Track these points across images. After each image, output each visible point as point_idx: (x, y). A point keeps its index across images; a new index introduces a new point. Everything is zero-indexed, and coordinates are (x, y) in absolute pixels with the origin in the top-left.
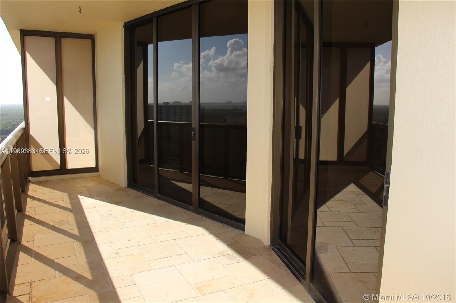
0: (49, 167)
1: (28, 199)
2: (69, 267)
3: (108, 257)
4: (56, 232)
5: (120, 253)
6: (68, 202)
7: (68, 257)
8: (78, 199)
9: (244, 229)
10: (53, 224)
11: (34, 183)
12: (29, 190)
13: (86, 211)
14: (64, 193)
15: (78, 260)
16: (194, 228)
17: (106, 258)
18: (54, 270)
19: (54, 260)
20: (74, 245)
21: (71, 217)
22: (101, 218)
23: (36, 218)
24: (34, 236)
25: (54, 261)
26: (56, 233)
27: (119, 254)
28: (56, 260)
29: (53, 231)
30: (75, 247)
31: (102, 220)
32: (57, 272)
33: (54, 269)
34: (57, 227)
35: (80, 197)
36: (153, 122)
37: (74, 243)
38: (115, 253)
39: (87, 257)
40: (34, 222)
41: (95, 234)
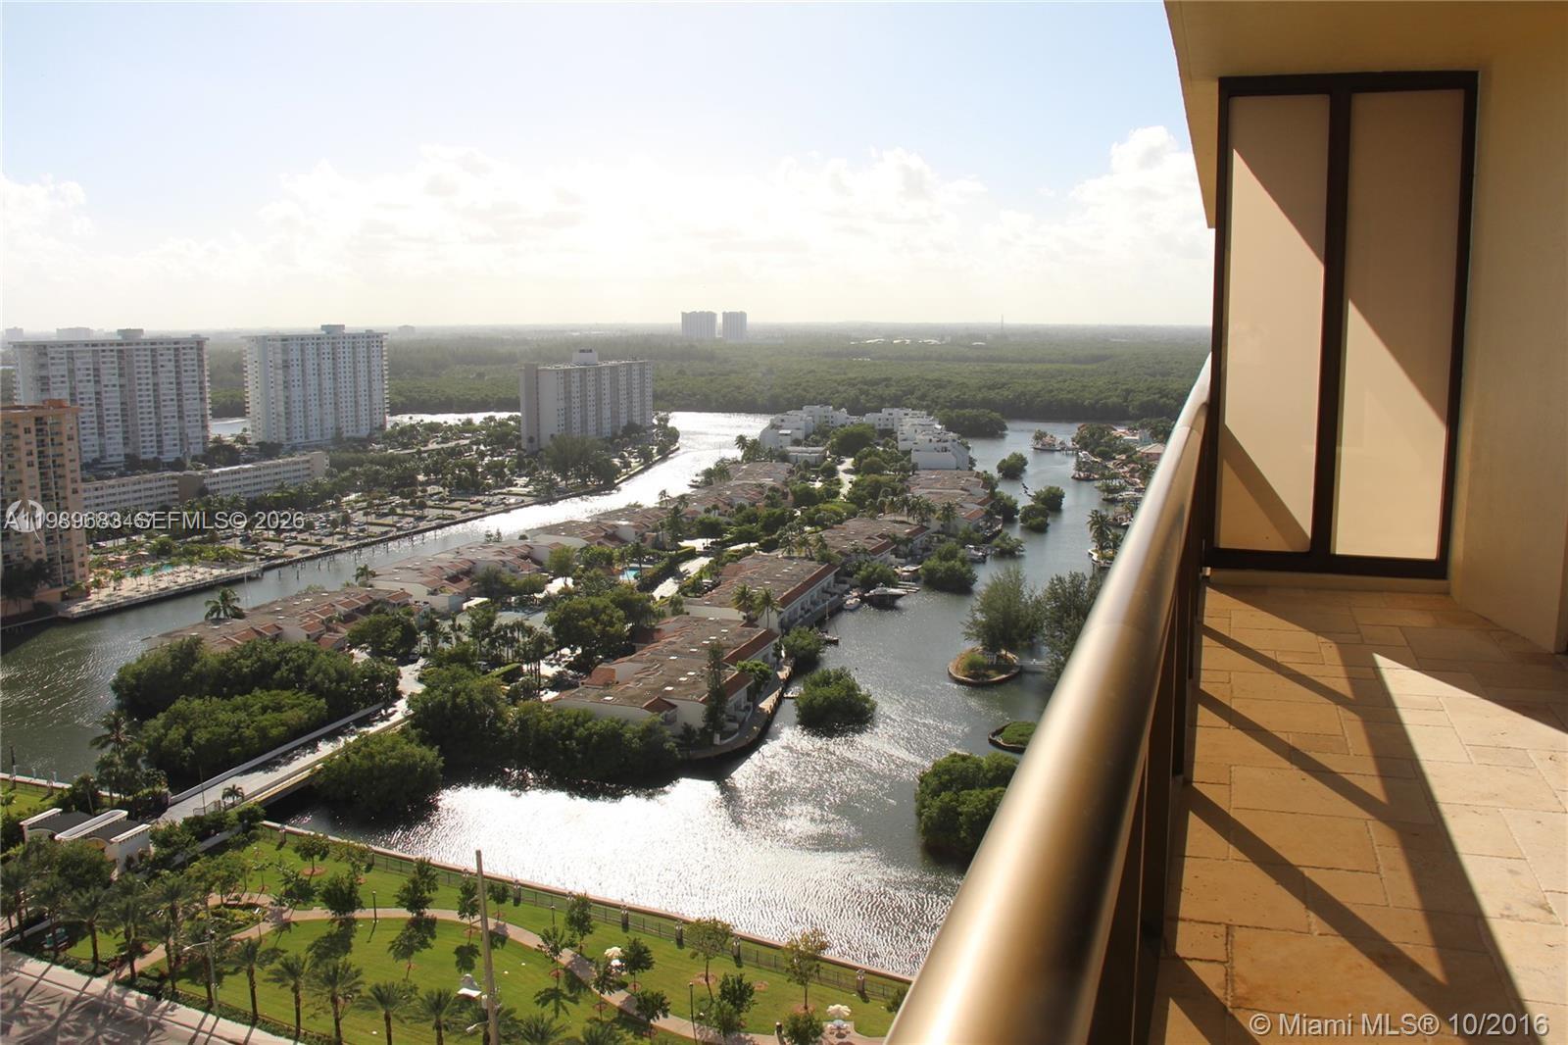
0: (1271, 541)
1: (1206, 640)
2: (1354, 910)
3: (1505, 913)
4: (1301, 772)
5: (1554, 910)
6: (1340, 671)
7: (1349, 873)
8: (1376, 668)
10: (1290, 742)
11: (1220, 587)
12: (1205, 611)
13: (1406, 716)
14: (1323, 640)
15: (1385, 893)
17: (1498, 915)
18: (1304, 906)
19: (1301, 869)
20: (1368, 832)
21: (1350, 728)
22: (1468, 755)
23: (1233, 707)
24: (1233, 768)
25: (1302, 874)
26: (1304, 775)
27: (1551, 912)
28: (1307, 872)
29: (1295, 767)
30: (1375, 843)
31: (1472, 763)
32: (1312, 914)
33: (1304, 901)
34: (1307, 756)
35: (1382, 661)
37: (1370, 827)
38: (1536, 907)
39: (1421, 889)
40: (1230, 723)
41: (1444, 808)
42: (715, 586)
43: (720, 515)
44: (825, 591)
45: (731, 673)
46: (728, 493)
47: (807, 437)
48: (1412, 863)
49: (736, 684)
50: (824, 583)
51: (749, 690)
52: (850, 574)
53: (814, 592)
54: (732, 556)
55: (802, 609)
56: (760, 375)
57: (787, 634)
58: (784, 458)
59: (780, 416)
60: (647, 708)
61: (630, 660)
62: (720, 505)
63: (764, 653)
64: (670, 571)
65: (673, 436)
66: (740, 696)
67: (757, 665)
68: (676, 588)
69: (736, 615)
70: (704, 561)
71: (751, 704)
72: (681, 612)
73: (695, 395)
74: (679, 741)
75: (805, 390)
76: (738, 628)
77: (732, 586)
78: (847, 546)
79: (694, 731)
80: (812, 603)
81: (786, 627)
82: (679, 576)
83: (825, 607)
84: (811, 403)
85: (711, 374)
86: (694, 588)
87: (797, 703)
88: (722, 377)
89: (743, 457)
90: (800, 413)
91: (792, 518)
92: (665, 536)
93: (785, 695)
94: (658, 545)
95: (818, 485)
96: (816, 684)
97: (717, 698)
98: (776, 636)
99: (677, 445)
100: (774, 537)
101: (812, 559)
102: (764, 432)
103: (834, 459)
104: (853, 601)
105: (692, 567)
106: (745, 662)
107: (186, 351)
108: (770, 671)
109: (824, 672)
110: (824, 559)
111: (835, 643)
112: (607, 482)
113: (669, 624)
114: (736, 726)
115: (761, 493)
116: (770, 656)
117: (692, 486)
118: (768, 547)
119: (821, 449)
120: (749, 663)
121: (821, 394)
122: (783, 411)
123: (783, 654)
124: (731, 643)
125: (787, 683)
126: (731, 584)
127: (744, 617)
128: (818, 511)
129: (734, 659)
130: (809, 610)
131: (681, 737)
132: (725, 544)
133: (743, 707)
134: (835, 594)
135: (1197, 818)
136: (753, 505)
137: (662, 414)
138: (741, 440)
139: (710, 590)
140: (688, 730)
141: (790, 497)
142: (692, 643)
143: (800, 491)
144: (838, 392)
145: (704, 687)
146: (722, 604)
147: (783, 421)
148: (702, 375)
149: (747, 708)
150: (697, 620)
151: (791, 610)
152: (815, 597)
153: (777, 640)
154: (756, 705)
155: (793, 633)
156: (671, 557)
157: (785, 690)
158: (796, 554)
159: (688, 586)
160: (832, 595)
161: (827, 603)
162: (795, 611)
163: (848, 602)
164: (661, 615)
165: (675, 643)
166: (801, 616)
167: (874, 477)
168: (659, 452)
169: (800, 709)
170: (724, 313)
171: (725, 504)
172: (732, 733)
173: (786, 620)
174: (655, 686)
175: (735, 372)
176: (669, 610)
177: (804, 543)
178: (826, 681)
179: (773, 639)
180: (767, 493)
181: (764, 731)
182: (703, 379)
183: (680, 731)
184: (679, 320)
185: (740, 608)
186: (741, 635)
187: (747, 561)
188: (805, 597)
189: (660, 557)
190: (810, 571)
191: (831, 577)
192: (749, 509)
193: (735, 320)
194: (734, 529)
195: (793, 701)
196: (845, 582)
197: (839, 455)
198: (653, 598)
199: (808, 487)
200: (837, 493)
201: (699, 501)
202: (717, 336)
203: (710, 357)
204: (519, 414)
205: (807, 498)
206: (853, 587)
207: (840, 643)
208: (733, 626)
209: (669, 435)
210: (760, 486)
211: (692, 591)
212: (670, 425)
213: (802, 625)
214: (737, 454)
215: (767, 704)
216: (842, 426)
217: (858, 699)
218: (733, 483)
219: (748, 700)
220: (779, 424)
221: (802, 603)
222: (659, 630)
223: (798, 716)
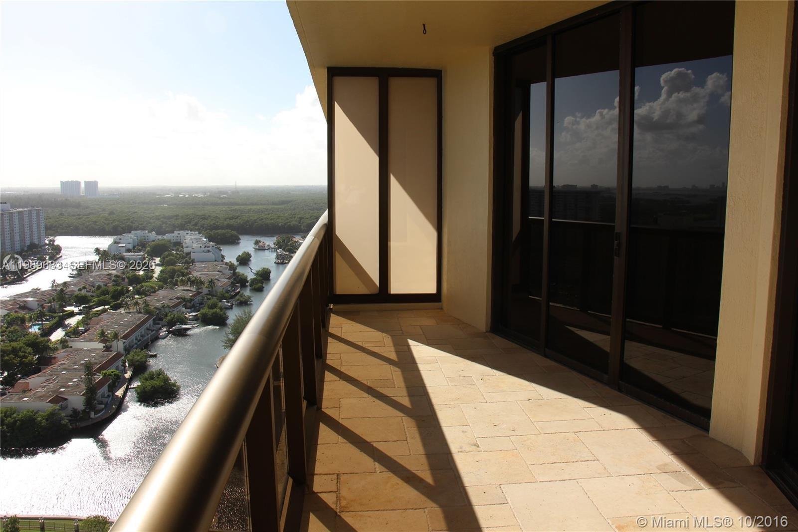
0: (361, 289)
1: (330, 340)
2: (395, 459)
3: (460, 450)
4: (374, 398)
5: (480, 446)
6: (393, 349)
7: (394, 442)
8: (408, 346)
9: (706, 428)
10: (368, 384)
11: (338, 313)
12: (330, 325)
13: (422, 367)
14: (386, 335)
15: (409, 449)
16: (611, 414)
17: (457, 452)
18: (373, 460)
19: (372, 443)
20: (403, 422)
21: (396, 375)
22: (447, 382)
23: (342, 371)
24: (341, 400)
25: (372, 445)
26: (375, 399)
27: (478, 447)
28: (375, 445)
29: (370, 396)
30: (405, 427)
31: (449, 385)
32: (376, 464)
33: (373, 458)
34: (376, 390)
35: (411, 343)
36: (543, 220)
37: (404, 420)
38: (472, 445)
40: (340, 378)
41: (436, 407)
42: (86, 330)
43: (87, 292)
44: (148, 329)
45: (98, 377)
46: (91, 279)
47: (134, 247)
48: (421, 434)
49: (101, 384)
50: (147, 325)
51: (109, 386)
52: (161, 319)
53: (142, 330)
54: (95, 314)
55: (136, 339)
56: (107, 215)
57: (129, 354)
58: (122, 258)
59: (119, 237)
60: (49, 402)
61: (38, 376)
62: (87, 286)
63: (116, 365)
64: (60, 324)
65: (58, 249)
66: (104, 389)
67: (112, 372)
68: (64, 333)
69: (101, 346)
70: (80, 317)
71: (110, 393)
72: (67, 347)
73: (70, 226)
74: (69, 418)
75: (132, 222)
76: (101, 353)
77: (96, 330)
78: (158, 305)
79: (79, 412)
80: (141, 336)
81: (127, 350)
82: (64, 327)
83: (148, 338)
84: (136, 229)
85: (79, 215)
86: (74, 333)
87: (136, 391)
88: (86, 217)
89: (99, 260)
90: (129, 235)
91: (128, 291)
92: (56, 305)
93: (130, 387)
94: (52, 310)
95: (141, 273)
96: (146, 379)
97: (91, 392)
98: (122, 355)
99: (61, 254)
100: (118, 302)
101: (140, 313)
102: (110, 246)
103: (149, 259)
104: (163, 334)
105: (72, 321)
106: (106, 371)
108: (120, 374)
109: (150, 372)
110: (148, 312)
111: (155, 356)
112: (20, 277)
113: (61, 353)
114: (103, 406)
115: (110, 279)
116: (120, 367)
117: (70, 277)
118: (115, 308)
119: (142, 253)
120: (108, 371)
121: (142, 224)
122: (120, 234)
123: (127, 365)
124: (97, 361)
125: (131, 380)
126: (96, 329)
127: (104, 347)
128: (142, 287)
129: (99, 370)
130: (140, 340)
131: (71, 416)
132: (91, 308)
133: (106, 396)
134: (154, 330)
135: (324, 425)
136: (106, 285)
137: (51, 238)
138: (97, 251)
139: (83, 333)
140: (75, 411)
141: (126, 280)
142: (75, 363)
143: (132, 276)
144: (150, 223)
145: (83, 386)
146: (91, 340)
147: (120, 239)
148: (74, 216)
149: (109, 396)
150: (77, 350)
151: (130, 340)
152: (143, 333)
153: (123, 358)
154: (113, 394)
155: (132, 353)
156: (60, 316)
157: (129, 384)
158: (131, 311)
159: (71, 332)
160: (152, 331)
161: (149, 335)
162: (133, 340)
163: (161, 334)
164: (56, 349)
165: (64, 364)
166: (136, 344)
167: (171, 267)
168: (50, 259)
169: (138, 394)
170: (85, 182)
171: (89, 285)
172: (101, 410)
173: (128, 346)
174: (54, 389)
175: (93, 214)
176: (59, 346)
177: (137, 304)
178: (152, 377)
179: (121, 357)
180: (113, 278)
181: (119, 407)
182: (74, 218)
183: (71, 413)
184: (59, 186)
185: (102, 342)
186: (103, 357)
187: (104, 316)
188: (138, 333)
189: (53, 317)
190: (139, 319)
191: (151, 321)
192: (103, 288)
193: (92, 186)
194: (96, 299)
195: (134, 389)
196: (159, 324)
197: (152, 256)
198: (50, 340)
199: (135, 275)
200: (152, 277)
201: (75, 285)
202: (81, 194)
203: (78, 205)
205: (135, 280)
206: (163, 326)
207: (158, 356)
208: (98, 352)
209: (55, 249)
210: (110, 275)
211: (73, 334)
212: (56, 243)
213: (136, 348)
214: (96, 258)
215: (119, 393)
216: (153, 241)
217: (170, 385)
218: (94, 274)
219: (109, 391)
220: (119, 241)
221: (136, 337)
222: (55, 358)
223: (137, 397)
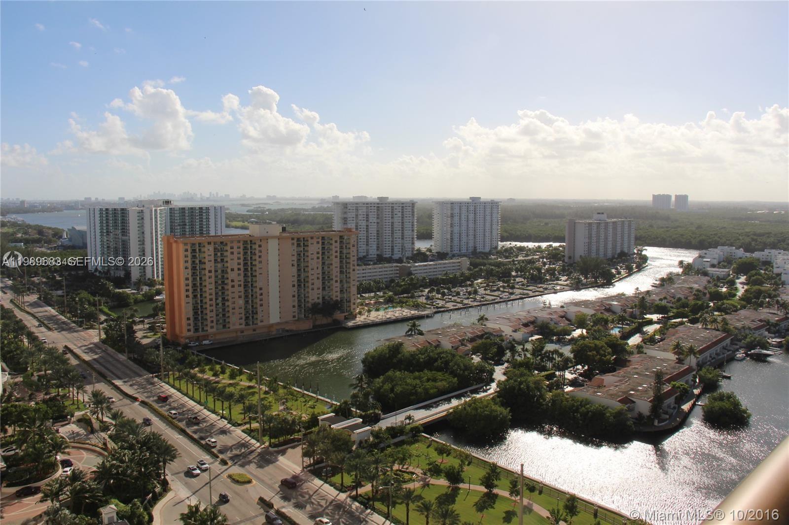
42: (662, 340)
43: (667, 302)
44: (724, 348)
45: (667, 388)
46: (673, 291)
47: (719, 263)
49: (669, 394)
50: (724, 344)
51: (676, 398)
52: (740, 340)
53: (718, 348)
54: (672, 325)
55: (710, 357)
56: (694, 229)
57: (701, 370)
58: (705, 274)
59: (704, 251)
60: (619, 401)
61: (613, 375)
62: (668, 297)
63: (687, 379)
64: (638, 330)
65: (645, 259)
66: (671, 401)
67: (682, 385)
68: (640, 339)
69: (673, 357)
70: (657, 326)
71: (677, 406)
72: (642, 352)
73: (657, 238)
74: (634, 420)
75: (719, 237)
76: (673, 364)
77: (672, 341)
78: (739, 325)
79: (644, 417)
80: (716, 354)
81: (700, 366)
82: (643, 333)
83: (724, 358)
84: (723, 245)
85: (667, 227)
86: (650, 340)
87: (703, 409)
88: (673, 230)
89: (682, 272)
90: (715, 250)
91: (708, 307)
92: (637, 311)
93: (697, 403)
94: (633, 316)
95: (724, 290)
96: (715, 399)
97: (658, 401)
98: (694, 370)
99: (647, 264)
100: (697, 316)
101: (718, 330)
102: (694, 260)
103: (734, 276)
104: (741, 355)
105: (650, 329)
106: (675, 383)
107: (406, 208)
108: (689, 389)
109: (720, 393)
110: (725, 330)
111: (729, 378)
112: (608, 281)
113: (635, 358)
114: (668, 417)
115: (691, 292)
116: (690, 381)
117: (653, 286)
118: (693, 321)
119: (727, 270)
120: (677, 384)
121: (729, 240)
122: (707, 248)
123: (697, 381)
124: (668, 371)
125: (698, 397)
126: (671, 340)
127: (677, 358)
128: (723, 304)
129: (669, 381)
130: (714, 358)
131: (636, 419)
132: (669, 318)
133: (672, 407)
134: (730, 350)
136: (686, 298)
137: (639, 248)
138: (681, 263)
139: (659, 342)
140: (640, 415)
141: (708, 295)
142: (647, 369)
143: (714, 292)
144: (739, 239)
145: (651, 393)
146: (665, 350)
147: (706, 254)
148: (662, 228)
149: (674, 408)
150: (651, 357)
151: (704, 357)
152: (718, 351)
153: (694, 373)
154: (679, 407)
155: (704, 370)
156: (639, 323)
157: (697, 400)
158: (709, 327)
159: (647, 339)
160: (729, 351)
161: (725, 355)
162: (706, 357)
163: (738, 356)
164: (631, 353)
165: (637, 368)
166: (709, 361)
167: (758, 287)
168: (637, 267)
169: (705, 412)
170: (676, 196)
171: (670, 297)
172: (665, 420)
173: (701, 362)
174: (625, 390)
175: (680, 227)
176: (635, 351)
177: (715, 321)
178: (721, 398)
179: (692, 372)
180: (694, 292)
181: (682, 422)
182: (663, 230)
183: (636, 415)
184: (651, 199)
185: (675, 353)
186: (674, 368)
187: (680, 328)
188: (712, 351)
189: (633, 322)
190: (716, 337)
191: (728, 341)
192: (684, 300)
193: (682, 199)
194: (675, 311)
195: (701, 407)
196: (736, 345)
197: (737, 274)
198: (628, 344)
199: (718, 291)
200: (735, 295)
201: (656, 294)
202: (671, 207)
203: (667, 218)
204: (564, 244)
205: (716, 296)
206: (741, 347)
207: (732, 378)
208: (670, 362)
209: (642, 259)
210: (691, 288)
211: (649, 342)
212: (644, 253)
213: (710, 365)
214: (680, 270)
215: (686, 407)
216: (740, 258)
217: (740, 411)
218: (675, 286)
219: (675, 403)
220: (704, 255)
221: (711, 354)
222: (630, 361)
223: (703, 416)
